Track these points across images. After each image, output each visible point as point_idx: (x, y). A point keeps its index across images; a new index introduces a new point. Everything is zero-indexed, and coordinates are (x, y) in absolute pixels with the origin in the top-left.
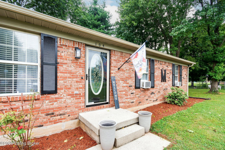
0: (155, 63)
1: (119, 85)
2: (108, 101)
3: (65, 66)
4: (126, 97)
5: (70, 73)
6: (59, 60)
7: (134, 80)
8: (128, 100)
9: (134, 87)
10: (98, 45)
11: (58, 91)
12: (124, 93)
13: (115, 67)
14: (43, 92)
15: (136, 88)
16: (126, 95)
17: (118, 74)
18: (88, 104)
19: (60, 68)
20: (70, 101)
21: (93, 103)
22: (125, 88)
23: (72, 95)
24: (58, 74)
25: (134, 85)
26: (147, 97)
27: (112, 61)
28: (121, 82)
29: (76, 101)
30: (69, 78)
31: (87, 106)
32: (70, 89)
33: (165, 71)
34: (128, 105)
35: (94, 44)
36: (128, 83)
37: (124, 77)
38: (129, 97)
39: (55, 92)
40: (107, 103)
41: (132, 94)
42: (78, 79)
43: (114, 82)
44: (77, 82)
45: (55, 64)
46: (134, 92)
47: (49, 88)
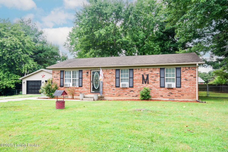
0: (134, 71)
1: (105, 85)
2: (100, 92)
4: (109, 91)
5: (86, 80)
7: (115, 83)
8: (111, 93)
9: (115, 87)
10: (95, 69)
12: (108, 89)
14: (79, 86)
15: (116, 87)
16: (109, 90)
17: (105, 80)
18: (92, 92)
19: (83, 79)
20: (86, 90)
21: (94, 92)
22: (109, 87)
23: (86, 88)
24: (83, 81)
25: (115, 85)
26: (126, 93)
28: (106, 83)
29: (88, 90)
30: (85, 82)
32: (86, 86)
34: (111, 95)
35: (93, 69)
36: (111, 84)
37: (108, 81)
38: (111, 91)
39: (82, 86)
41: (113, 90)
42: (88, 83)
45: (82, 78)
46: (115, 89)
47: (81, 85)
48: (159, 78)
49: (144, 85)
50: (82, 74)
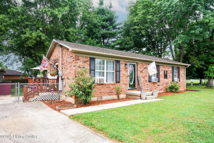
0: (160, 67)
1: (141, 80)
2: (136, 88)
3: (122, 72)
4: (144, 86)
5: (124, 74)
6: (120, 70)
7: (148, 78)
8: (146, 88)
9: (148, 81)
10: (133, 61)
11: (120, 82)
12: (143, 84)
13: (139, 71)
14: (116, 82)
17: (141, 74)
19: (121, 73)
20: (123, 86)
21: (130, 88)
22: (144, 82)
23: (124, 84)
24: (120, 75)
26: (155, 88)
27: (138, 68)
28: (142, 78)
29: (126, 86)
30: (123, 76)
31: (129, 89)
32: (123, 81)
33: (167, 71)
34: (145, 90)
35: (131, 61)
36: (145, 79)
37: (143, 76)
40: (136, 89)
41: (147, 85)
42: (126, 77)
43: (139, 78)
44: (126, 78)
45: (119, 71)
46: (148, 84)
47: (118, 80)
48: (172, 74)
49: (165, 79)
50: (120, 66)
